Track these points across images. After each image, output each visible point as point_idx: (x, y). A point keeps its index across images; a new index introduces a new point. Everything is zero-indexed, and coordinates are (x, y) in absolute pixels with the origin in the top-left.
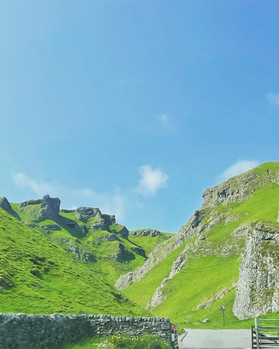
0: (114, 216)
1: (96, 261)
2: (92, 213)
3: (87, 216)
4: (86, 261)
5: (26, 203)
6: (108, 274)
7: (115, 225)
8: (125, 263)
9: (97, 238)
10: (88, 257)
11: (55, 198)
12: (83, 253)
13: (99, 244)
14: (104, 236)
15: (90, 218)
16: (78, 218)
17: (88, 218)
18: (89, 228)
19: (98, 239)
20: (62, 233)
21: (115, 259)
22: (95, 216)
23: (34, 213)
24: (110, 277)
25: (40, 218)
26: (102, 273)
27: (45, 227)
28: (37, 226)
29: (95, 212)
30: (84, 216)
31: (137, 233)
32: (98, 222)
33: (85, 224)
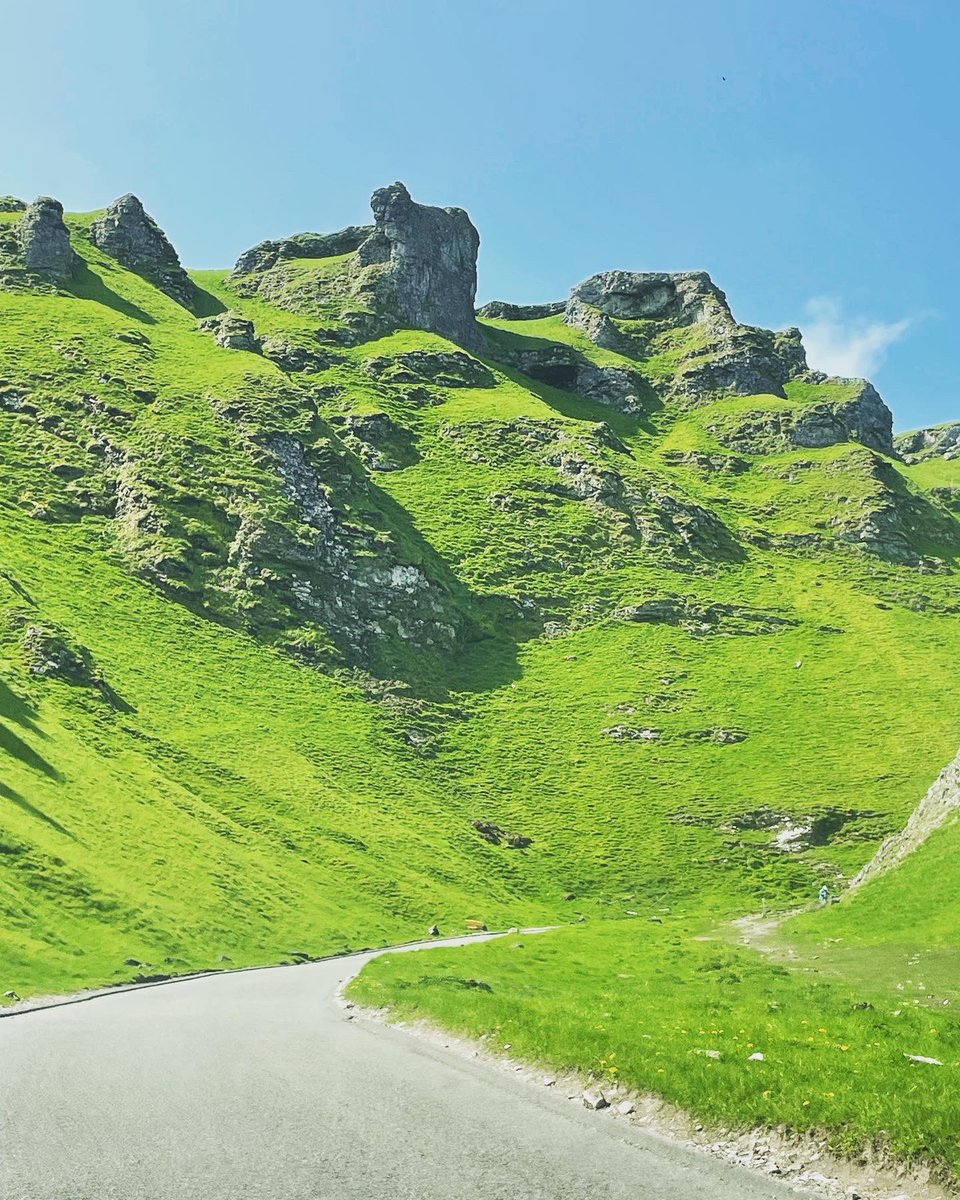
0: (796, 334)
1: (740, 556)
2: (670, 304)
3: (641, 322)
4: (681, 551)
5: (269, 247)
6: (838, 631)
7: (807, 381)
8: (931, 564)
9: (723, 433)
10: (688, 528)
11: (442, 211)
12: (654, 506)
13: (739, 467)
14: (764, 419)
15: (663, 336)
16: (594, 332)
17: (652, 333)
18: (662, 388)
19: (726, 440)
20: (503, 398)
21: (864, 544)
22: (690, 319)
23: (320, 296)
24: (860, 644)
25: (358, 319)
26: (797, 623)
27: (395, 370)
28: (343, 359)
29: (688, 298)
30: (625, 325)
31: (928, 437)
32: (714, 348)
33: (638, 364)
